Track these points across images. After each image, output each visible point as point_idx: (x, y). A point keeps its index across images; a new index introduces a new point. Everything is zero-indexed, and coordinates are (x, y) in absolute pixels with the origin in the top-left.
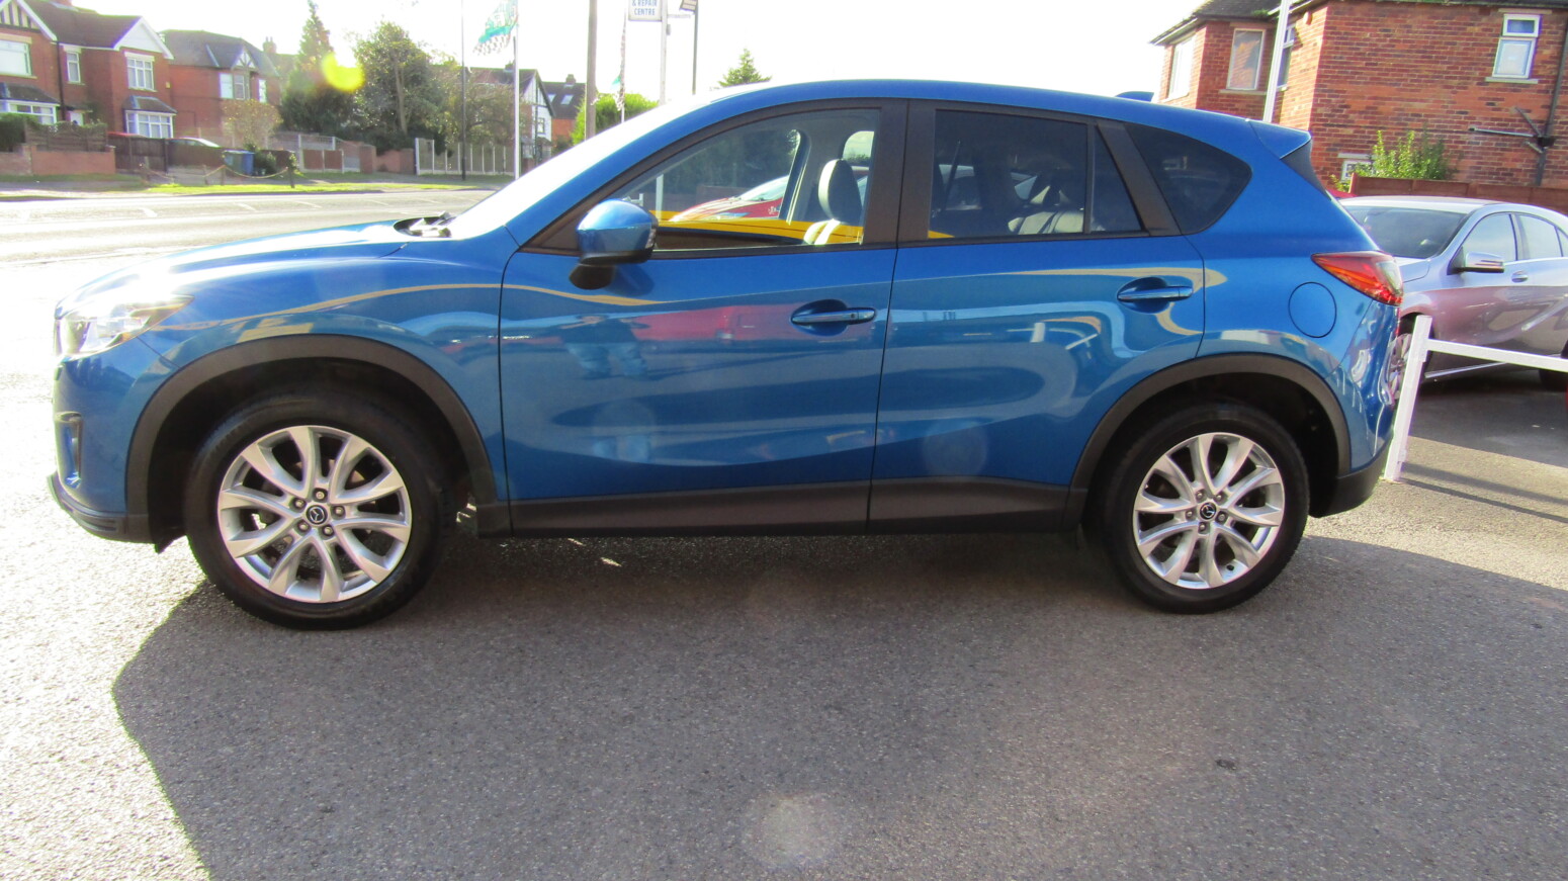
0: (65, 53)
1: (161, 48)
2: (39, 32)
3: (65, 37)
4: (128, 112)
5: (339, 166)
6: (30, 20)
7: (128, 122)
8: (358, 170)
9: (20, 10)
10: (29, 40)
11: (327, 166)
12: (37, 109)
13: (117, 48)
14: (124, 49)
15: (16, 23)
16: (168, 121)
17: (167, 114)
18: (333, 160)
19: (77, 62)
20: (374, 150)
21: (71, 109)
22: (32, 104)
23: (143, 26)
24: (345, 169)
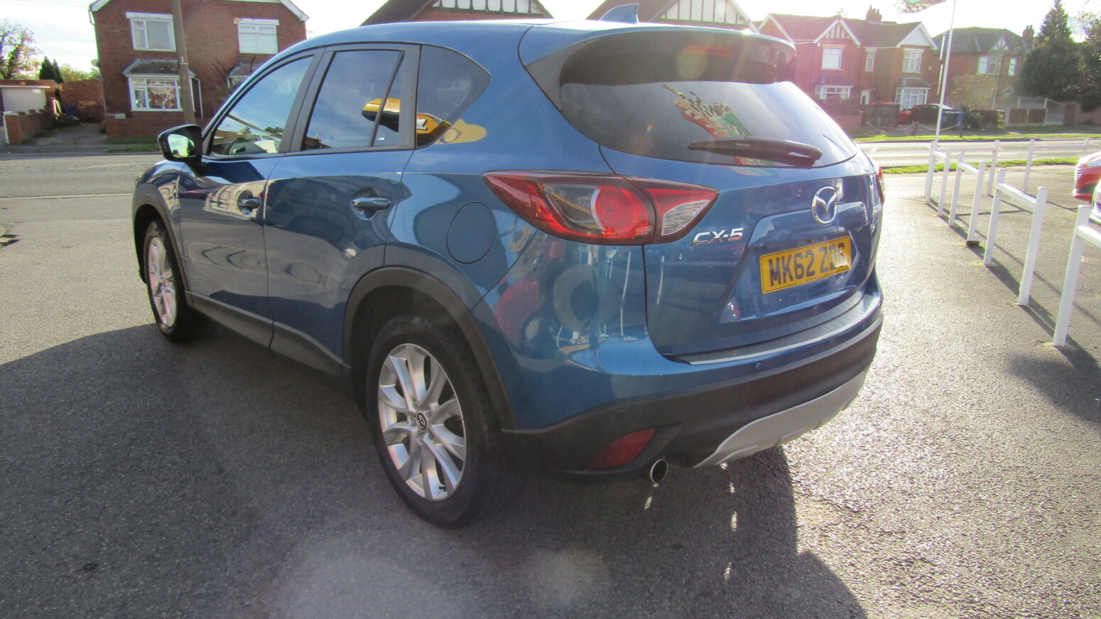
0: (866, 53)
1: (929, 43)
2: (850, 42)
3: (866, 42)
4: (898, 88)
5: (1042, 121)
6: (846, 34)
7: (897, 94)
8: (1061, 124)
9: (842, 28)
10: (843, 47)
11: (1029, 122)
12: (839, 90)
13: (898, 46)
14: (903, 46)
15: (838, 37)
16: (925, 93)
17: (925, 88)
18: (1037, 116)
19: (873, 58)
20: (1078, 106)
21: (863, 88)
22: (836, 87)
23: (920, 29)
24: (1045, 123)
